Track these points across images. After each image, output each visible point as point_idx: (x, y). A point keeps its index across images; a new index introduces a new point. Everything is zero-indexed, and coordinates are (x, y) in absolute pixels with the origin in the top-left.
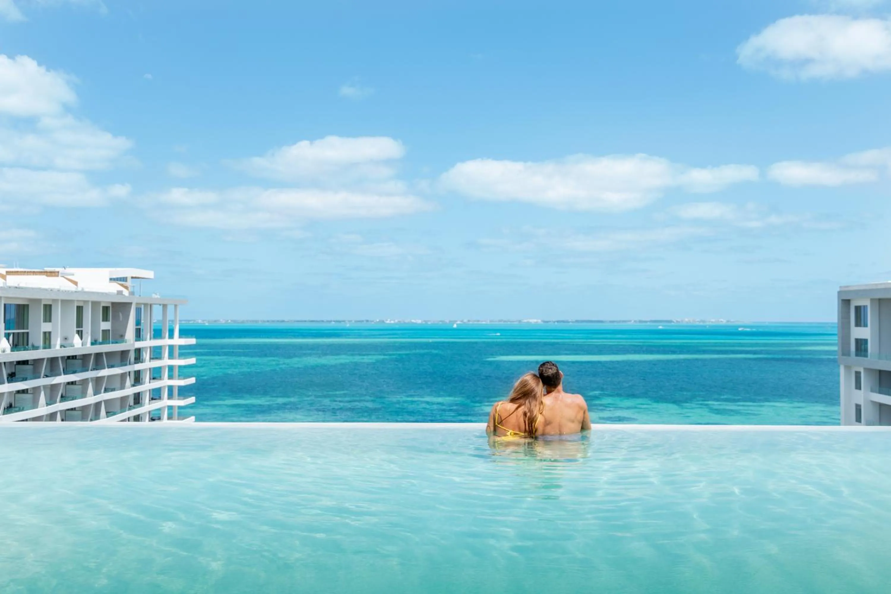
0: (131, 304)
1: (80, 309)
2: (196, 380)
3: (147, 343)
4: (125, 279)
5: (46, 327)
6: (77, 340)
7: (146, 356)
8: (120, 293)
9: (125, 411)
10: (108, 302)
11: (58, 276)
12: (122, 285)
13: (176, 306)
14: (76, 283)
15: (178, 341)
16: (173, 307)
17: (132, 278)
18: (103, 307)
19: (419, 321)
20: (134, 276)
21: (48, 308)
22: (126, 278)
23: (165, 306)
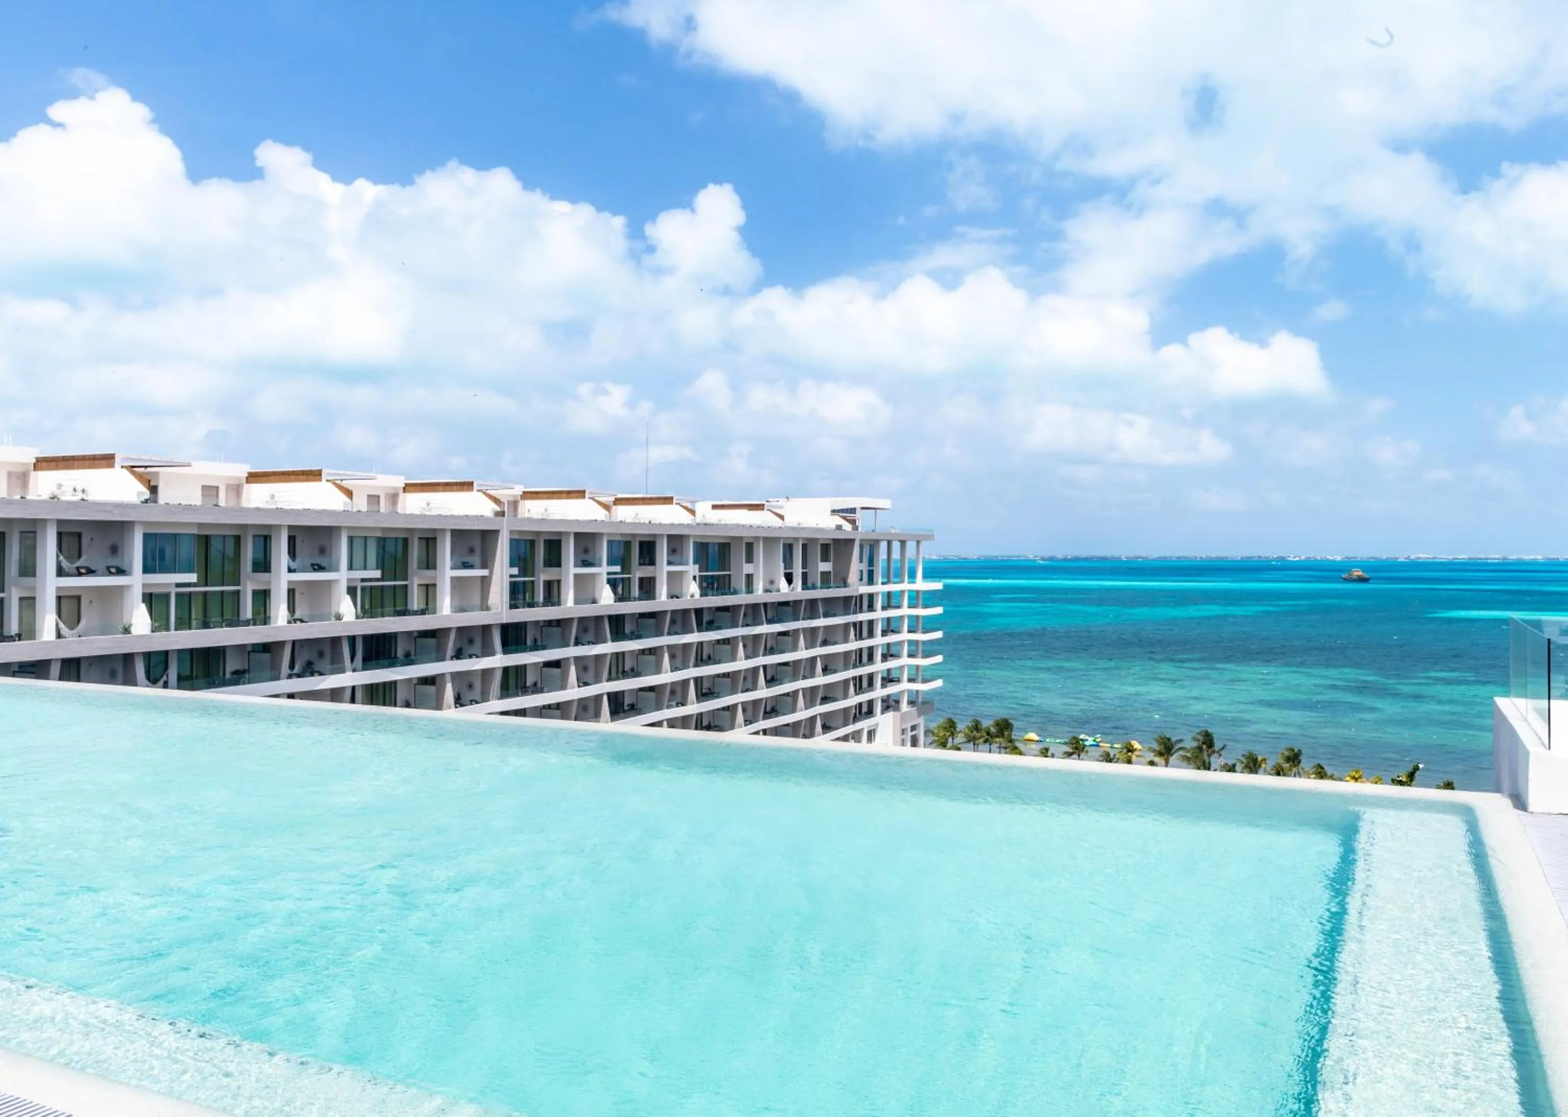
0: (853, 541)
1: (789, 548)
2: (944, 634)
3: (879, 588)
4: (853, 511)
5: (748, 569)
6: (783, 584)
7: (879, 604)
8: (839, 527)
9: (849, 669)
10: (829, 539)
11: (763, 509)
12: (844, 518)
13: (918, 542)
14: (782, 517)
15: (921, 585)
16: (914, 543)
17: (862, 508)
18: (822, 545)
19: (1339, 558)
20: (864, 506)
21: (750, 547)
22: (855, 509)
23: (903, 543)
